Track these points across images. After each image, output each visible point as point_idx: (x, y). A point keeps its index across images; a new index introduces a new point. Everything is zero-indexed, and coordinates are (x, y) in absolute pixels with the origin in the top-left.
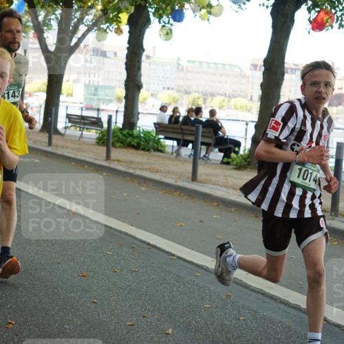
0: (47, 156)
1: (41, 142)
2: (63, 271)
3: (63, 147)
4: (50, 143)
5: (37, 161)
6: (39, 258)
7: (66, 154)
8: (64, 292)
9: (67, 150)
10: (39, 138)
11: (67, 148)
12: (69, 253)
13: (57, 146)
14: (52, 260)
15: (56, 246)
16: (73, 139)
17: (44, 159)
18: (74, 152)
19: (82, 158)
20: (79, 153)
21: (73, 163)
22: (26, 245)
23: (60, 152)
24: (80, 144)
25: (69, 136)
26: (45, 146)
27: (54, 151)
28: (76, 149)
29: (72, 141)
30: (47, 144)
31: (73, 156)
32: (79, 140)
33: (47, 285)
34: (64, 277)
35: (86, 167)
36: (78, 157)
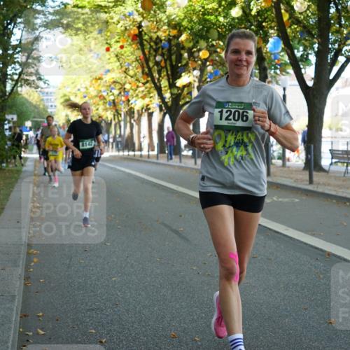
0: (307, 195)
1: (303, 181)
2: (309, 318)
3: (324, 184)
4: (311, 181)
5: (297, 200)
6: (285, 304)
7: (327, 192)
8: (308, 341)
9: (329, 188)
10: (301, 176)
11: (329, 185)
12: (318, 298)
13: (319, 184)
14: (299, 306)
15: (306, 290)
16: (338, 175)
17: (304, 198)
18: (336, 189)
19: (344, 195)
20: (341, 190)
21: (334, 201)
22: (273, 290)
23: (320, 190)
24: (344, 181)
25: (334, 172)
26: (307, 185)
27: (315, 189)
28: (338, 186)
29: (336, 178)
30: (308, 183)
31: (333, 193)
32: (344, 176)
33: (290, 333)
34: (310, 324)
35: (348, 204)
36: (340, 194)
